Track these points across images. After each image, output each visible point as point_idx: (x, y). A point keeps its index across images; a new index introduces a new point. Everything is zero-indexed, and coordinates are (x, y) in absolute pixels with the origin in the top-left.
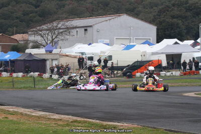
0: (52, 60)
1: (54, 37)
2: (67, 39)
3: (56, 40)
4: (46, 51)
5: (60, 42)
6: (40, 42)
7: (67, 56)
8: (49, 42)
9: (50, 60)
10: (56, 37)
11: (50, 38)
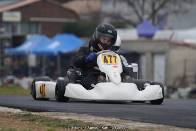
0: (153, 54)
1: (157, 6)
2: (186, 11)
3: (161, 12)
4: (140, 35)
5: (171, 18)
6: (127, 18)
7: (187, 45)
8: (146, 17)
9: (149, 55)
10: (162, 6)
11: (148, 7)
